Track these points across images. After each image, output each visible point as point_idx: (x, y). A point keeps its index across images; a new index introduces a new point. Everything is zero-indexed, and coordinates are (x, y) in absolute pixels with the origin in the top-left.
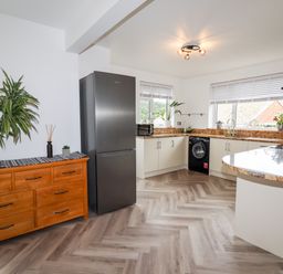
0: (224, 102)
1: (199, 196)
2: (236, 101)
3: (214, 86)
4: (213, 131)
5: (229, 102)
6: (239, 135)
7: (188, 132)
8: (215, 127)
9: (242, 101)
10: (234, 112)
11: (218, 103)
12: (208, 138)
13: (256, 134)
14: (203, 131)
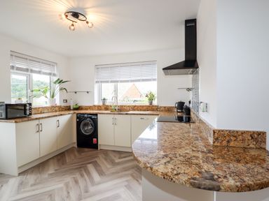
0: (107, 82)
1: (93, 183)
2: (117, 81)
3: (97, 67)
4: (99, 108)
5: (112, 82)
6: (121, 110)
7: (75, 109)
8: (101, 104)
9: (121, 81)
10: (116, 91)
11: (101, 82)
12: (96, 115)
13: (134, 108)
14: (90, 108)
